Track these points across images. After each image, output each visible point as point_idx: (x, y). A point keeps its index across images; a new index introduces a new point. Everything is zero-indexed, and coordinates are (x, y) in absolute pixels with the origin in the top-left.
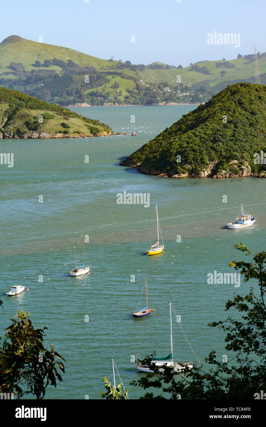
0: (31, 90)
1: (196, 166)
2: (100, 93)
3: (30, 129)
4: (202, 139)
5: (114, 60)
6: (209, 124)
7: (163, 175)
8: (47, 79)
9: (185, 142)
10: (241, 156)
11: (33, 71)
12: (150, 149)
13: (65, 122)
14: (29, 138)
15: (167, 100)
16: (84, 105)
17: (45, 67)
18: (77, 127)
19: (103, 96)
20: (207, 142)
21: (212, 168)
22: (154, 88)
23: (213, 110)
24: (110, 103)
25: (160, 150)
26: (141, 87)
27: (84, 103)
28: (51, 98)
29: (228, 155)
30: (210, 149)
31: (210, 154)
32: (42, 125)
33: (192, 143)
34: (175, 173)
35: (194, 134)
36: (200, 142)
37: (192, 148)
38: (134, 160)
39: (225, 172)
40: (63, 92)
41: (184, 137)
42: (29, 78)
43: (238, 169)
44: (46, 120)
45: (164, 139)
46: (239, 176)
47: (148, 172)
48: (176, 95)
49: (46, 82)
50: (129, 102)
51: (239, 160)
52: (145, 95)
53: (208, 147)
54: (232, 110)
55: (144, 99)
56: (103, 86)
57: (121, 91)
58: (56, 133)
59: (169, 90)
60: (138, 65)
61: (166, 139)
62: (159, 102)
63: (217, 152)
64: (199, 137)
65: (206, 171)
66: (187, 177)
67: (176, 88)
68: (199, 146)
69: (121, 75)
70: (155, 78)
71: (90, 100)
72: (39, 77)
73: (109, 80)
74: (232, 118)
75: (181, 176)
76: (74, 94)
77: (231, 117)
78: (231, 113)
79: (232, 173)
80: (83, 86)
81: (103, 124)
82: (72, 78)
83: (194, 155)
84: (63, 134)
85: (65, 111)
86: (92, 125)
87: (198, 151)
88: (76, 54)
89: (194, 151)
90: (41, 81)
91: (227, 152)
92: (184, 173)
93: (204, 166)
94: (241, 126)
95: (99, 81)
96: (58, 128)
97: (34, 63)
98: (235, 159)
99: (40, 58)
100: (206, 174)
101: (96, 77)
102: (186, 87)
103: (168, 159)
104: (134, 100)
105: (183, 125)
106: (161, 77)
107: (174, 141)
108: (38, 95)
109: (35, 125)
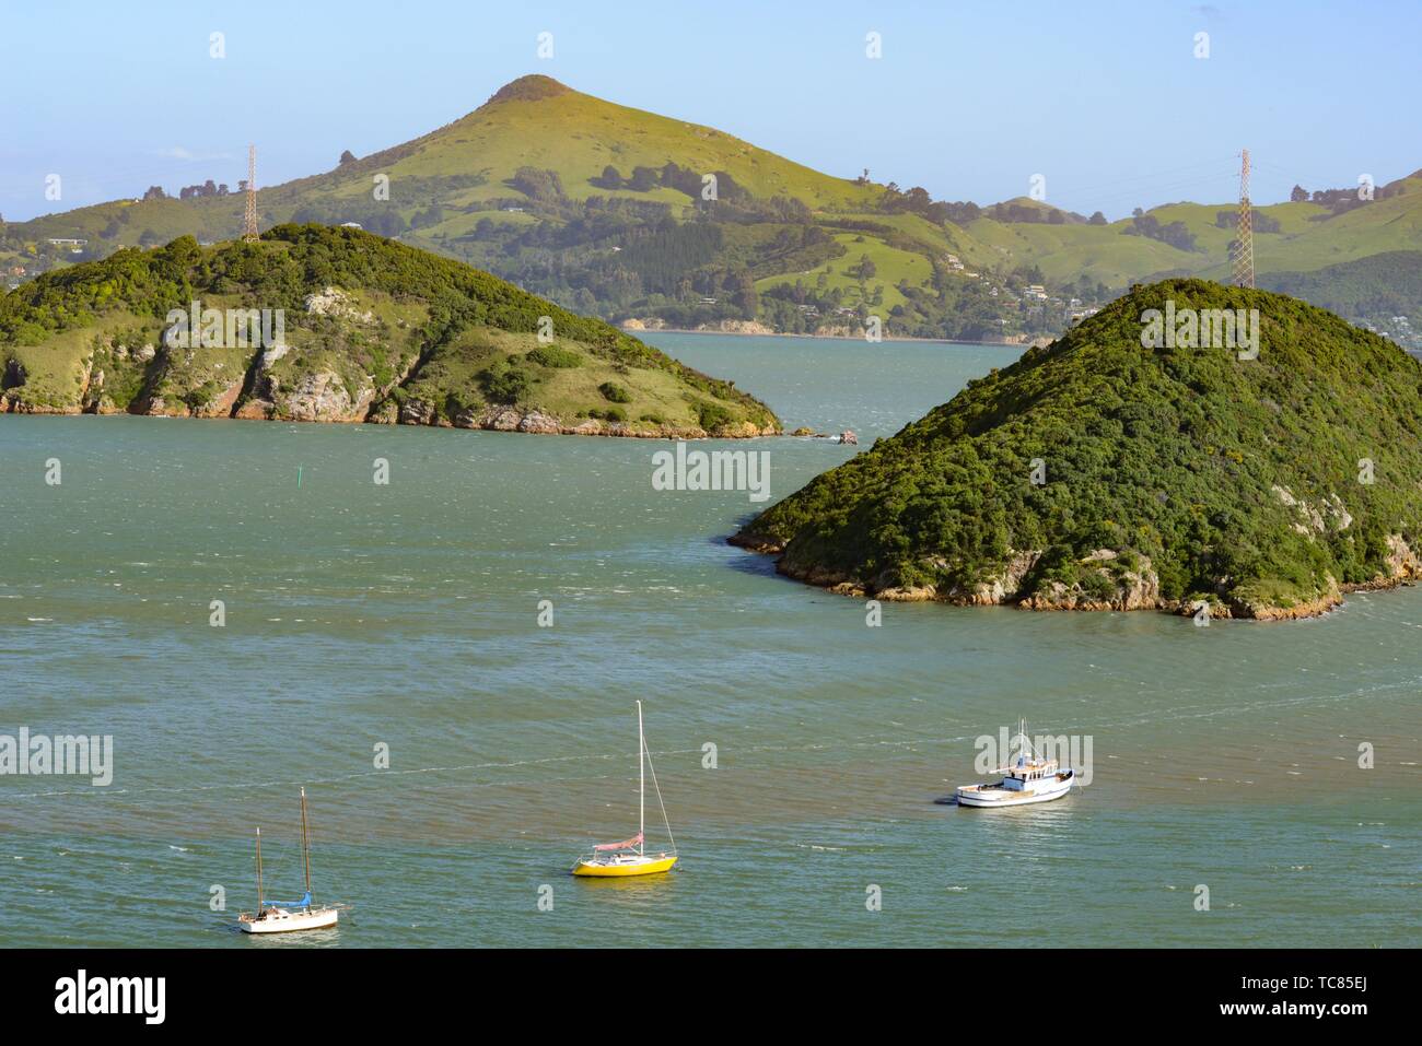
0: (577, 265)
1: (965, 561)
2: (808, 292)
3: (493, 398)
4: (1004, 470)
5: (872, 182)
6: (1039, 417)
7: (850, 589)
8: (635, 230)
9: (941, 477)
10: (1127, 536)
11: (592, 202)
12: (834, 494)
13: (616, 381)
14: (486, 427)
15: (1032, 329)
16: (751, 327)
17: (634, 190)
18: (655, 403)
19: (816, 302)
20: (1016, 479)
21: (1023, 572)
22: (993, 285)
23: (1063, 368)
24: (838, 328)
25: (856, 497)
26: (950, 281)
27: (749, 320)
28: (642, 298)
29: (1082, 529)
30: (1021, 504)
31: (1018, 524)
32: (534, 385)
33: (965, 482)
34: (889, 583)
35: (979, 448)
36: (995, 480)
37: (961, 498)
38: (775, 529)
39: (1063, 590)
40: (682, 279)
41: (943, 457)
42: (577, 225)
43: (1110, 581)
44: (550, 370)
45: (887, 462)
46: (1114, 608)
47: (802, 573)
48: (1063, 315)
49: (630, 243)
50: (904, 329)
51: (1117, 551)
52: (961, 307)
53: (1016, 497)
54: (1127, 373)
55: (956, 319)
56: (822, 269)
57: (879, 290)
58: (579, 416)
59: (1044, 296)
60: (956, 204)
61: (891, 462)
62: (1004, 335)
63: (1045, 516)
64: (995, 461)
65: (998, 584)
66: (929, 599)
67: (1069, 289)
68: (984, 492)
69: (888, 234)
70: (1008, 253)
71: (771, 312)
72: (610, 223)
73: (844, 247)
74: (1120, 402)
75: (908, 595)
76: (720, 289)
77: (1121, 396)
78: (1120, 383)
79: (1088, 594)
80: (754, 264)
81: (748, 395)
82: (718, 232)
83: (964, 523)
84: (604, 422)
85: (620, 343)
86: (707, 397)
87: (979, 511)
88: (745, 153)
89: (965, 507)
90: (614, 236)
91: (1082, 518)
92: (919, 585)
93: (993, 566)
94: (1148, 431)
95: (808, 248)
96: (588, 401)
97: (599, 174)
98: (1107, 547)
99: (619, 159)
100: (999, 591)
101: (800, 236)
102: (1100, 286)
103: (873, 533)
104: (922, 322)
105: (955, 416)
106: (1029, 250)
107: (907, 470)
108: (599, 286)
109: (509, 386)
